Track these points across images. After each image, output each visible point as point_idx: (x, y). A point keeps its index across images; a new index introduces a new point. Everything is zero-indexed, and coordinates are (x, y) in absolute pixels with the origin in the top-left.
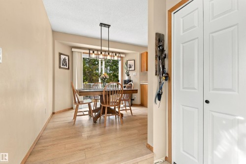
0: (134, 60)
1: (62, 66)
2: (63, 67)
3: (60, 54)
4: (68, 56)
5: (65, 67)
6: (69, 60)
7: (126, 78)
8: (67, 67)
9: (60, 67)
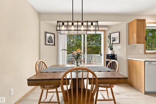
0: (119, 32)
1: (47, 43)
2: (49, 43)
3: (46, 33)
4: (54, 34)
5: (51, 44)
6: (54, 38)
7: (110, 52)
8: (53, 44)
9: (46, 44)
